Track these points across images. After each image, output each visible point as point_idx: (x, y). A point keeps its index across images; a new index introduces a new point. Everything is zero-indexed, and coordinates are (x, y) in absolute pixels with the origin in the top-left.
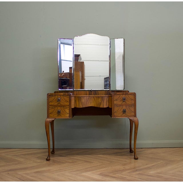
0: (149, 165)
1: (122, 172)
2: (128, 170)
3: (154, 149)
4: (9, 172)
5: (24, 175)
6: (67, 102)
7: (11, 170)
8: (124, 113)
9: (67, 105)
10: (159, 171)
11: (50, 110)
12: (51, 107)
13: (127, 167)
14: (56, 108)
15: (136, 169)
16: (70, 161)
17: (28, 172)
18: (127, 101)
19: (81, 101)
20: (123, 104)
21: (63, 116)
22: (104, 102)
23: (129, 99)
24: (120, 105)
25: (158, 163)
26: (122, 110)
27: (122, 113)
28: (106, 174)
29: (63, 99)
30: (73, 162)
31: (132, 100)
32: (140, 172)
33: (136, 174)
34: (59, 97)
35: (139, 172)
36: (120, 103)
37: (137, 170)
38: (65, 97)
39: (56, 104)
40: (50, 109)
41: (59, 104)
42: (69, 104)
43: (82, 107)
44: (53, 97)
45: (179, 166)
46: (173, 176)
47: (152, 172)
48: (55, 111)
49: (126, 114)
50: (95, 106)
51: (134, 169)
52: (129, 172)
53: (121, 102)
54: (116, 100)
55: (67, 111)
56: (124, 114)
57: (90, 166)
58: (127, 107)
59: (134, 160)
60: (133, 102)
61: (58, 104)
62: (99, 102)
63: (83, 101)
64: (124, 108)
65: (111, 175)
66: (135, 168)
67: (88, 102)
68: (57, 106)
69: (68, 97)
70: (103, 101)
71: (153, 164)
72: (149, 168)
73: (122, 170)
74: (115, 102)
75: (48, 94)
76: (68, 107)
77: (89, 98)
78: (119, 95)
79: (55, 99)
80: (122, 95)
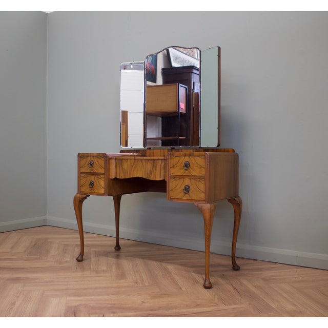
6: (102, 167)
8: (186, 193)
9: (101, 174)
12: (82, 175)
18: (192, 170)
19: (122, 166)
20: (185, 174)
21: (97, 191)
22: (156, 169)
23: (197, 165)
24: (182, 177)
26: (183, 188)
27: (183, 194)
31: (201, 167)
34: (92, 159)
36: (180, 173)
38: (100, 159)
39: (88, 171)
40: (81, 178)
41: (92, 172)
42: (104, 172)
43: (123, 178)
44: (85, 160)
48: (87, 182)
49: (189, 196)
50: (144, 177)
53: (182, 171)
54: (173, 167)
55: (102, 183)
56: (187, 195)
58: (193, 181)
60: (203, 173)
61: (91, 170)
62: (149, 171)
63: (126, 167)
64: (187, 182)
67: (133, 169)
68: (89, 175)
69: (103, 159)
70: (154, 168)
74: (172, 171)
75: (79, 154)
76: (103, 176)
77: (135, 161)
78: (178, 157)
79: (87, 163)
80: (183, 157)
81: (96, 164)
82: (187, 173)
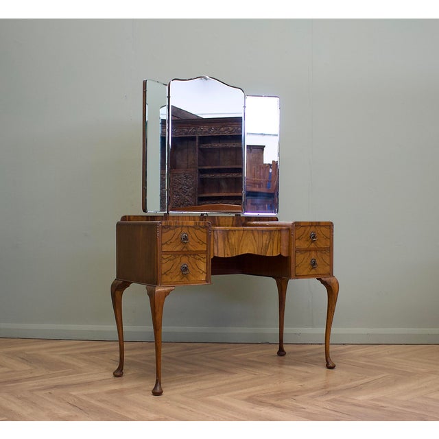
0: (357, 382)
1: (295, 396)
2: (311, 390)
3: (371, 347)
4: (53, 391)
5: (84, 398)
6: (203, 243)
7: (56, 387)
9: (201, 252)
10: (378, 394)
11: (163, 266)
12: (165, 257)
13: (308, 385)
14: (178, 260)
15: (328, 390)
16: (186, 369)
17: (93, 391)
18: (317, 242)
19: (228, 240)
20: (311, 246)
21: (193, 279)
22: (273, 243)
23: (322, 236)
24: (308, 250)
25: (377, 377)
26: (309, 262)
27: (309, 269)
28: (261, 399)
29: (193, 235)
30: (191, 372)
31: (326, 237)
32: (337, 397)
33: (327, 401)
34: (185, 230)
35: (334, 397)
36: (305, 246)
37: (328, 393)
38: (198, 232)
39: (177, 249)
40: (164, 261)
41: (186, 250)
42: (205, 250)
43: (230, 256)
44: (172, 232)
45: (423, 386)
46: (408, 407)
47: (362, 398)
48: (174, 267)
49: (316, 271)
50: (256, 253)
51: (324, 390)
52: (313, 397)
53: (308, 243)
54: (299, 238)
55: (203, 266)
56: (313, 270)
57: (228, 381)
58: (319, 253)
59: (325, 370)
60: (329, 244)
61: (183, 248)
62: (264, 245)
63: (233, 240)
64: (313, 255)
65: (272, 402)
66: (325, 387)
67: (241, 244)
68: (179, 255)
69: (205, 230)
70: (271, 241)
71: (366, 380)
72: (357, 388)
73: (298, 391)
74: (298, 244)
76: (204, 256)
77: (243, 233)
78: (304, 228)
79: (176, 237)
80: (309, 228)
81: (192, 238)
82: (313, 246)
